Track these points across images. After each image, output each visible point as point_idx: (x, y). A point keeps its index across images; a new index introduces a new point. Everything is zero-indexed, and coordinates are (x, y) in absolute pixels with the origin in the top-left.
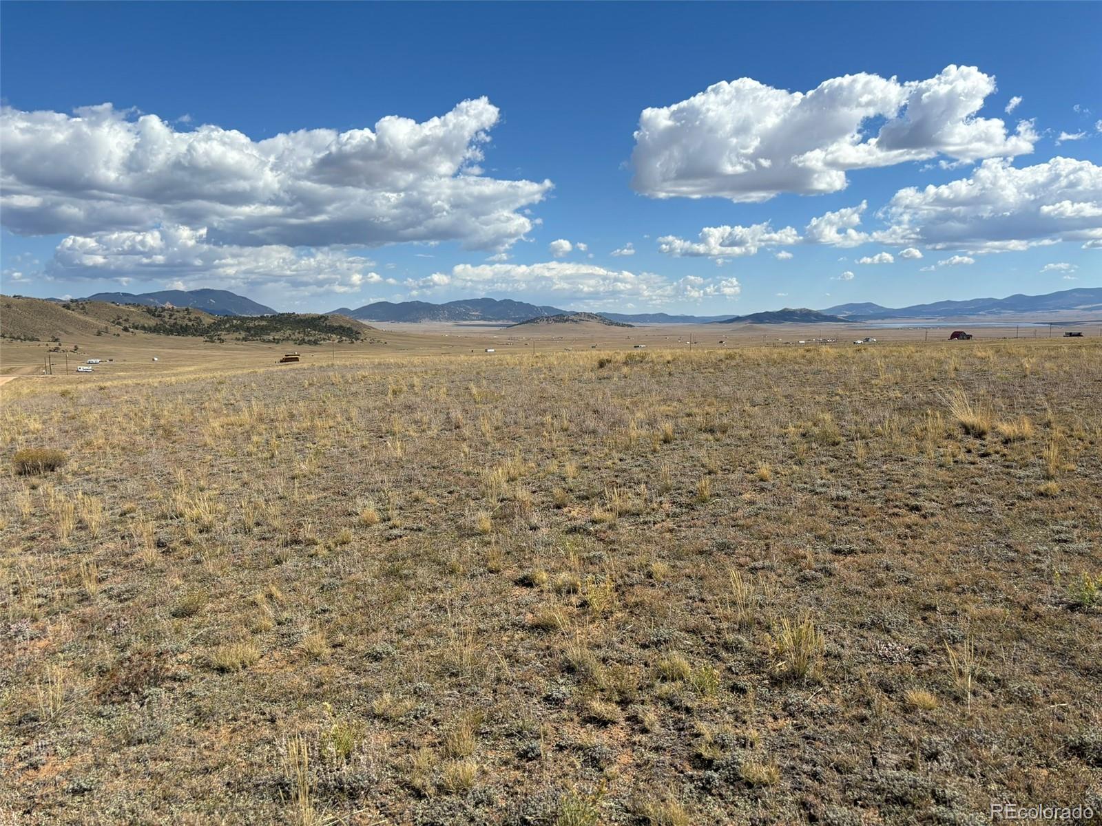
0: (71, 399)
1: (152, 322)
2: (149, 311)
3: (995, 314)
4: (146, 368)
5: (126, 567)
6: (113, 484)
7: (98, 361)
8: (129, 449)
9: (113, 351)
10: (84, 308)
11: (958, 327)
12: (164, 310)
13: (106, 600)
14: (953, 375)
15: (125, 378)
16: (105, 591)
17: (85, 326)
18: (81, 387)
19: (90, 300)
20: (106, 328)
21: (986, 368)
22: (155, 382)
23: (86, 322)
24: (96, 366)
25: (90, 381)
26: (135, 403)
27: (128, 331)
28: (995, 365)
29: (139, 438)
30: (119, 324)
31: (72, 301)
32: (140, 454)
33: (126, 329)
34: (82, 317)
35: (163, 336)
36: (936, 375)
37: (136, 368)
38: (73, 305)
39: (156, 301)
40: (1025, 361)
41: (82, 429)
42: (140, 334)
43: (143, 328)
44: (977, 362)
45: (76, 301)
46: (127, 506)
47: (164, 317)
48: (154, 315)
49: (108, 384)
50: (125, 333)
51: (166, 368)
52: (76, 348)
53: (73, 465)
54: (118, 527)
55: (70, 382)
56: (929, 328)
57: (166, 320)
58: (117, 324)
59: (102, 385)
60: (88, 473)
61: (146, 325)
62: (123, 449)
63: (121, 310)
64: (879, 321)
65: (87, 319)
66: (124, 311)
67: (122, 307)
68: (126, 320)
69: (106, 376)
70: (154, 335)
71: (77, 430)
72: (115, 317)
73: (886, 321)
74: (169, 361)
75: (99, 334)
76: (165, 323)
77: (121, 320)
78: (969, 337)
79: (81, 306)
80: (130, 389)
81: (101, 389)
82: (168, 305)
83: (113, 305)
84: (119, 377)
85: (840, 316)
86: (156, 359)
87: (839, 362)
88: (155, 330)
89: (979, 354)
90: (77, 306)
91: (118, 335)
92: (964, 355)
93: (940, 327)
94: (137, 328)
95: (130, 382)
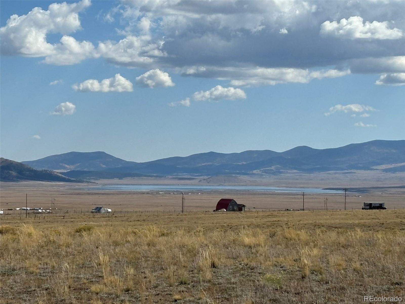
3: (274, 173)
11: (225, 192)
14: (209, 275)
21: (253, 264)
28: (267, 258)
36: (186, 275)
40: (305, 251)
44: (242, 252)
56: (187, 193)
64: (116, 181)
73: (125, 181)
78: (240, 208)
85: (57, 171)
87: (45, 253)
89: (247, 240)
92: (226, 242)
93: (202, 192)
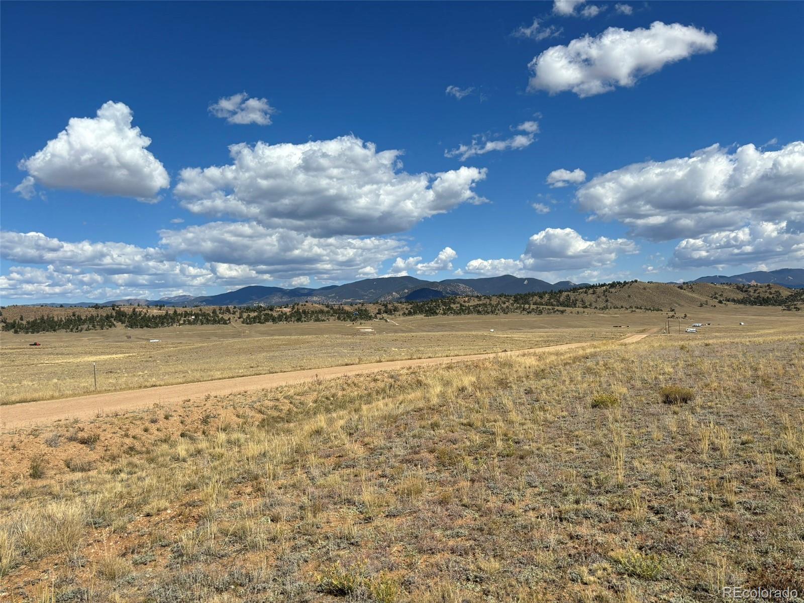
0: (688, 352)
1: (741, 296)
2: (738, 288)
4: (737, 330)
5: (753, 487)
6: (731, 418)
7: (700, 324)
8: (738, 392)
9: (711, 317)
10: (692, 288)
12: (750, 286)
13: (742, 511)
15: (720, 338)
16: (741, 503)
17: (692, 300)
18: (692, 343)
19: (696, 283)
20: (707, 301)
22: (746, 340)
23: (693, 298)
24: (698, 328)
25: (696, 339)
26: (735, 357)
27: (722, 303)
29: (744, 385)
30: (716, 298)
31: (684, 283)
32: (748, 397)
33: (720, 302)
34: (690, 294)
35: (748, 306)
37: (726, 330)
38: (685, 286)
39: (744, 280)
41: (699, 375)
42: (731, 305)
43: (734, 301)
45: (687, 283)
46: (745, 438)
47: (750, 292)
48: (742, 291)
49: (711, 341)
50: (720, 305)
51: (751, 331)
52: (686, 316)
53: (699, 400)
54: (741, 453)
55: (682, 340)
57: (752, 294)
58: (714, 298)
59: (706, 342)
60: (710, 407)
61: (736, 299)
62: (733, 392)
63: (717, 288)
65: (694, 295)
66: (720, 288)
67: (718, 286)
68: (721, 295)
69: (707, 335)
70: (742, 306)
71: (696, 374)
72: (713, 293)
74: (752, 325)
75: (701, 306)
76: (751, 296)
77: (717, 295)
79: (690, 287)
80: (728, 346)
81: (707, 345)
82: (753, 283)
83: (712, 285)
84: (716, 337)
86: (742, 324)
88: (742, 302)
90: (688, 286)
91: (715, 306)
94: (728, 301)
95: (726, 340)
